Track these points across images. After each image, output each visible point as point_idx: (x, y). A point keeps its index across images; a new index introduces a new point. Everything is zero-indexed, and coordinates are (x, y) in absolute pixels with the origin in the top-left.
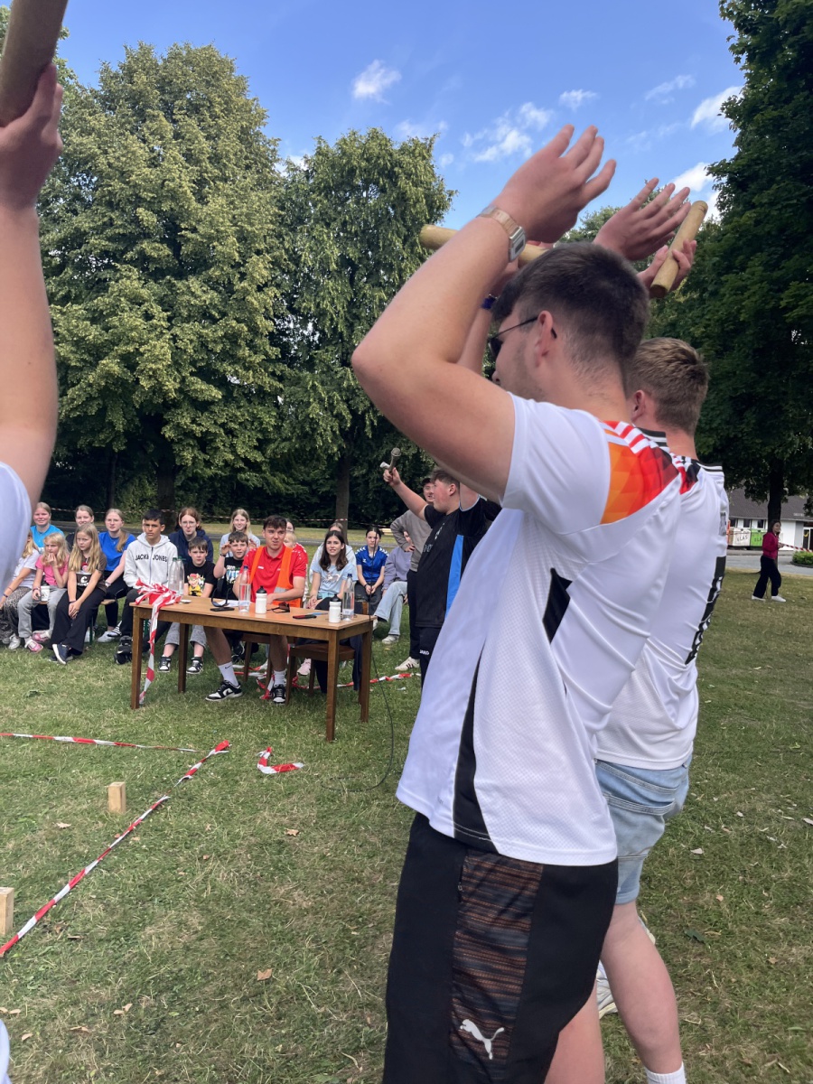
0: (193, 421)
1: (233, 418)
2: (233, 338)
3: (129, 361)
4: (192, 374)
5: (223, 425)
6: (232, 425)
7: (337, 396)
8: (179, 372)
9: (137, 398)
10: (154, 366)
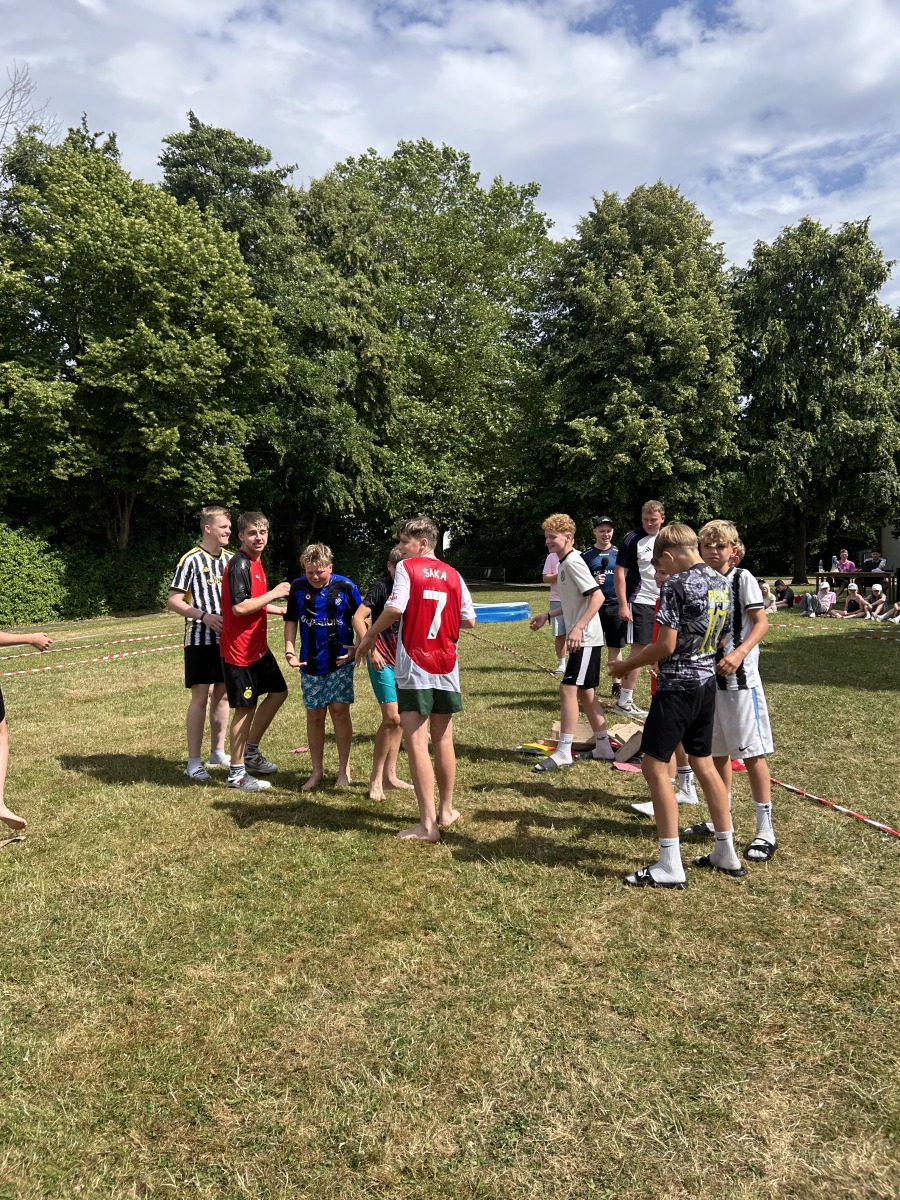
1: (713, 485)
3: (635, 453)
5: (705, 492)
6: (711, 490)
8: (672, 455)
9: (640, 479)
10: (657, 453)
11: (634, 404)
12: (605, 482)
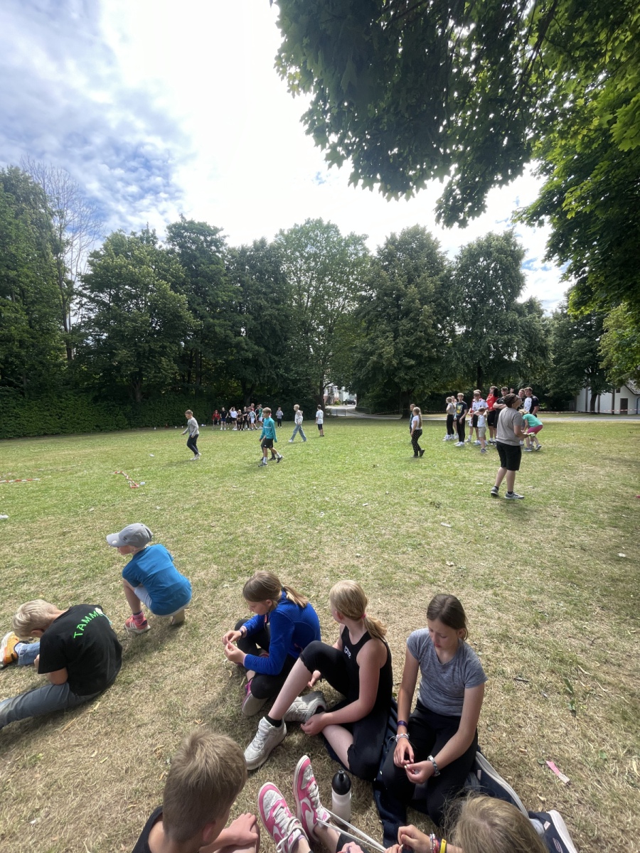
0: (406, 374)
2: (419, 339)
3: (380, 356)
4: (404, 356)
5: (418, 375)
7: (465, 355)
9: (384, 368)
11: (384, 332)
12: (369, 372)
